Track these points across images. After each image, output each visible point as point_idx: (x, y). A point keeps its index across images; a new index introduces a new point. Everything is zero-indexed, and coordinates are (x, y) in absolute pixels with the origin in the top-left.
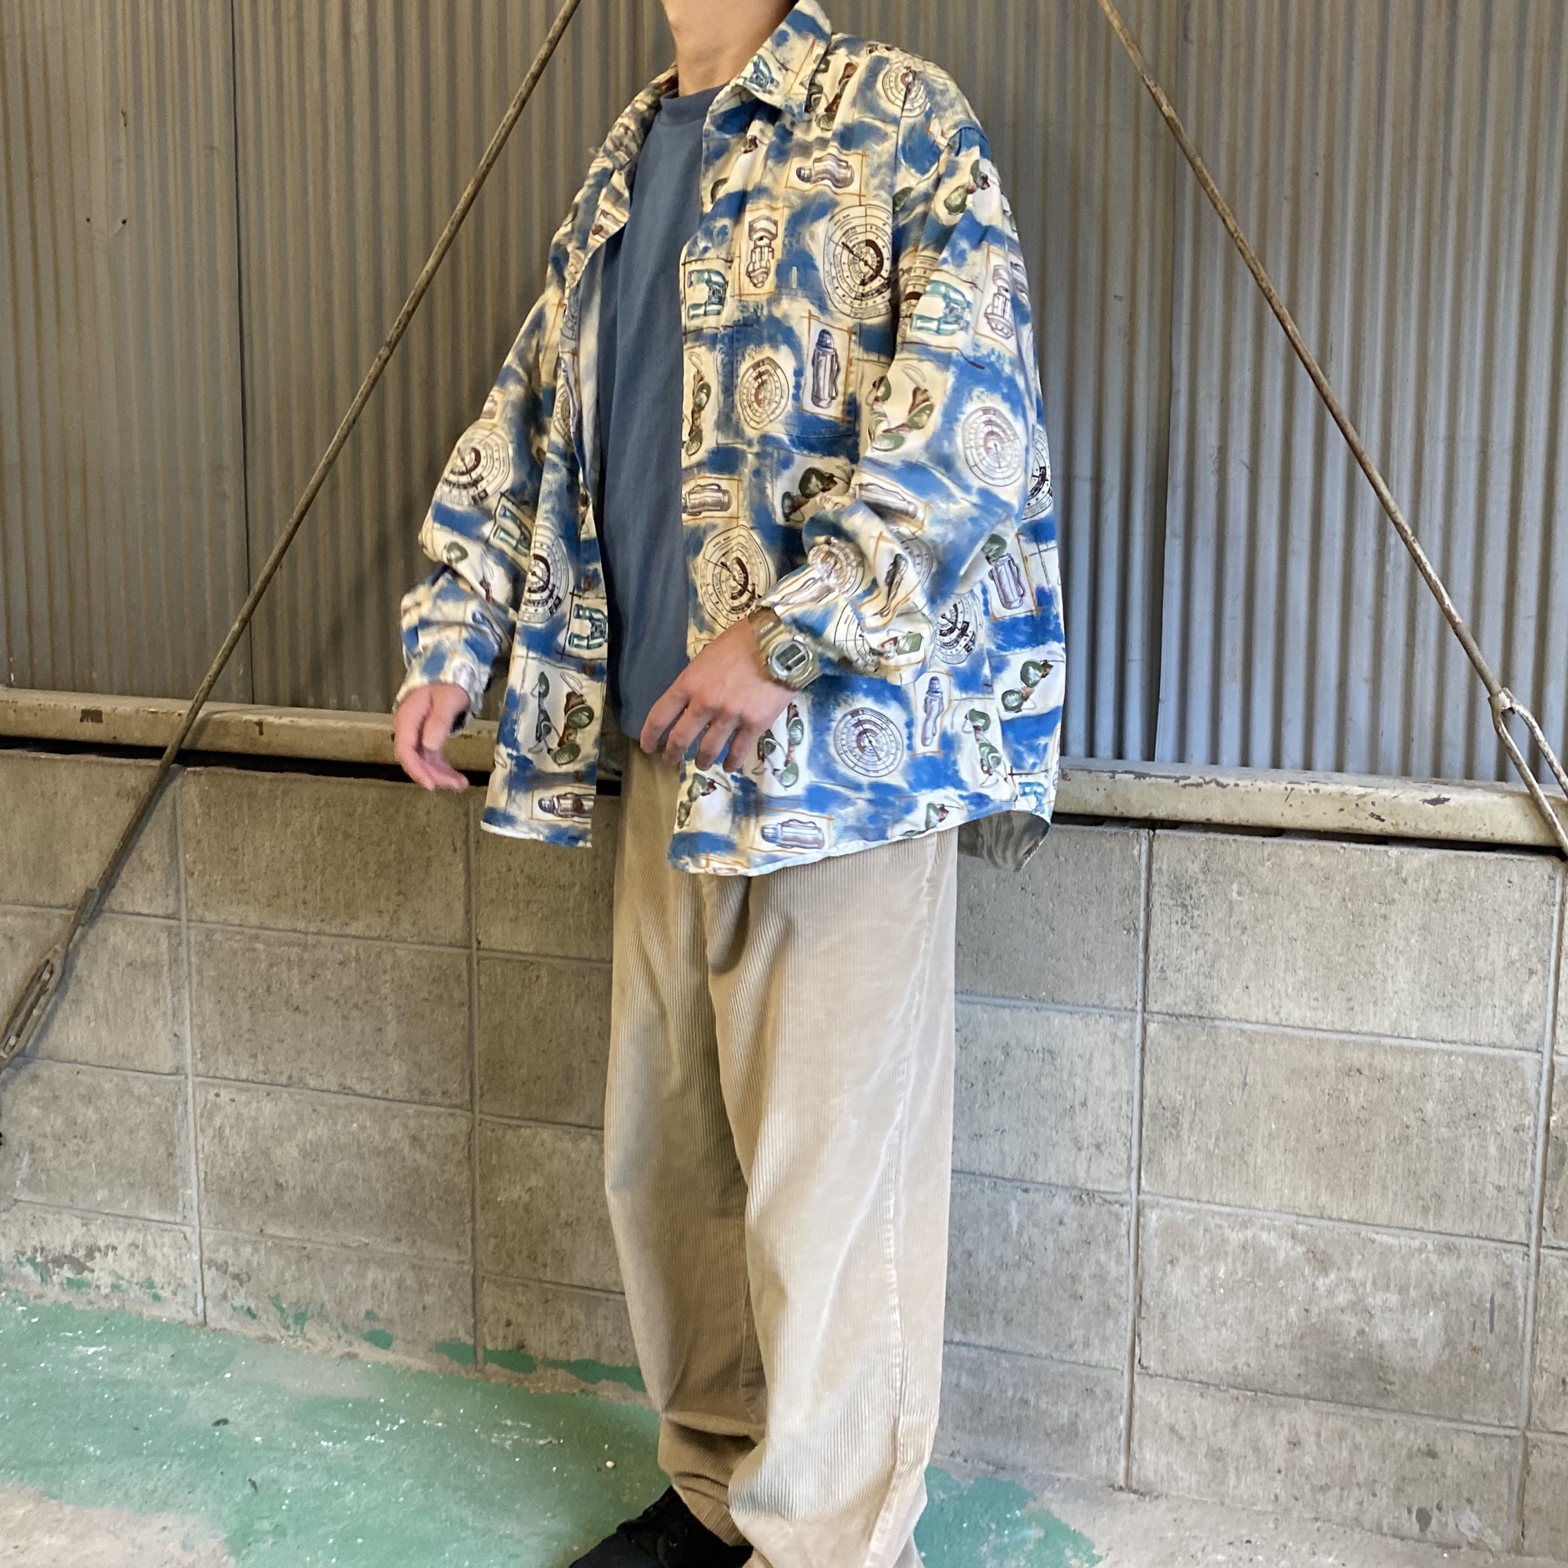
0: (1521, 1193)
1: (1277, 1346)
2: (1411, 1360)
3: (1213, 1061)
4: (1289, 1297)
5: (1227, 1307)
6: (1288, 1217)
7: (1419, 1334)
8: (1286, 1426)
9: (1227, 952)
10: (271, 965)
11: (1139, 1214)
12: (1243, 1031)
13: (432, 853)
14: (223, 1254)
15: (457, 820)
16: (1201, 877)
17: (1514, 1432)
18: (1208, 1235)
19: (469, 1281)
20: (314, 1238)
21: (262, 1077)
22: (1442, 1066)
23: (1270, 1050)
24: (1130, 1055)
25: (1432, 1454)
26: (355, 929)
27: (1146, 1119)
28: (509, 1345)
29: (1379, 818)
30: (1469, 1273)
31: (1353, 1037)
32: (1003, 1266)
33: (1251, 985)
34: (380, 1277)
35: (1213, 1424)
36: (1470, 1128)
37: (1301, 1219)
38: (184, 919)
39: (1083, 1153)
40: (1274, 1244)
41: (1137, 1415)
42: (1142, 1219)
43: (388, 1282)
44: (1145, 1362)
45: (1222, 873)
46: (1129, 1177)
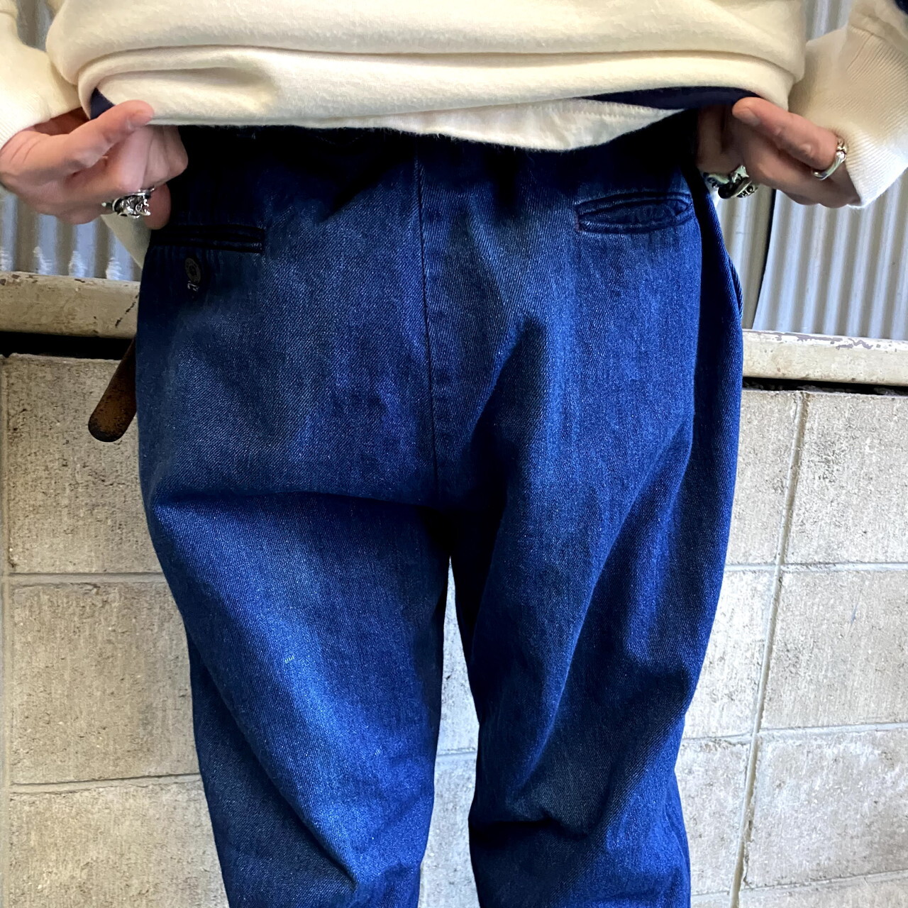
1: (852, 837)
3: (832, 601)
4: (864, 795)
5: (818, 815)
6: (868, 727)
8: (851, 902)
9: (854, 503)
11: (757, 749)
12: (858, 572)
16: (843, 433)
18: (810, 755)
23: (876, 586)
24: (765, 608)
27: (771, 666)
33: (869, 530)
37: (879, 727)
40: (859, 752)
42: (759, 754)
44: (749, 880)
45: (861, 429)
46: (752, 719)
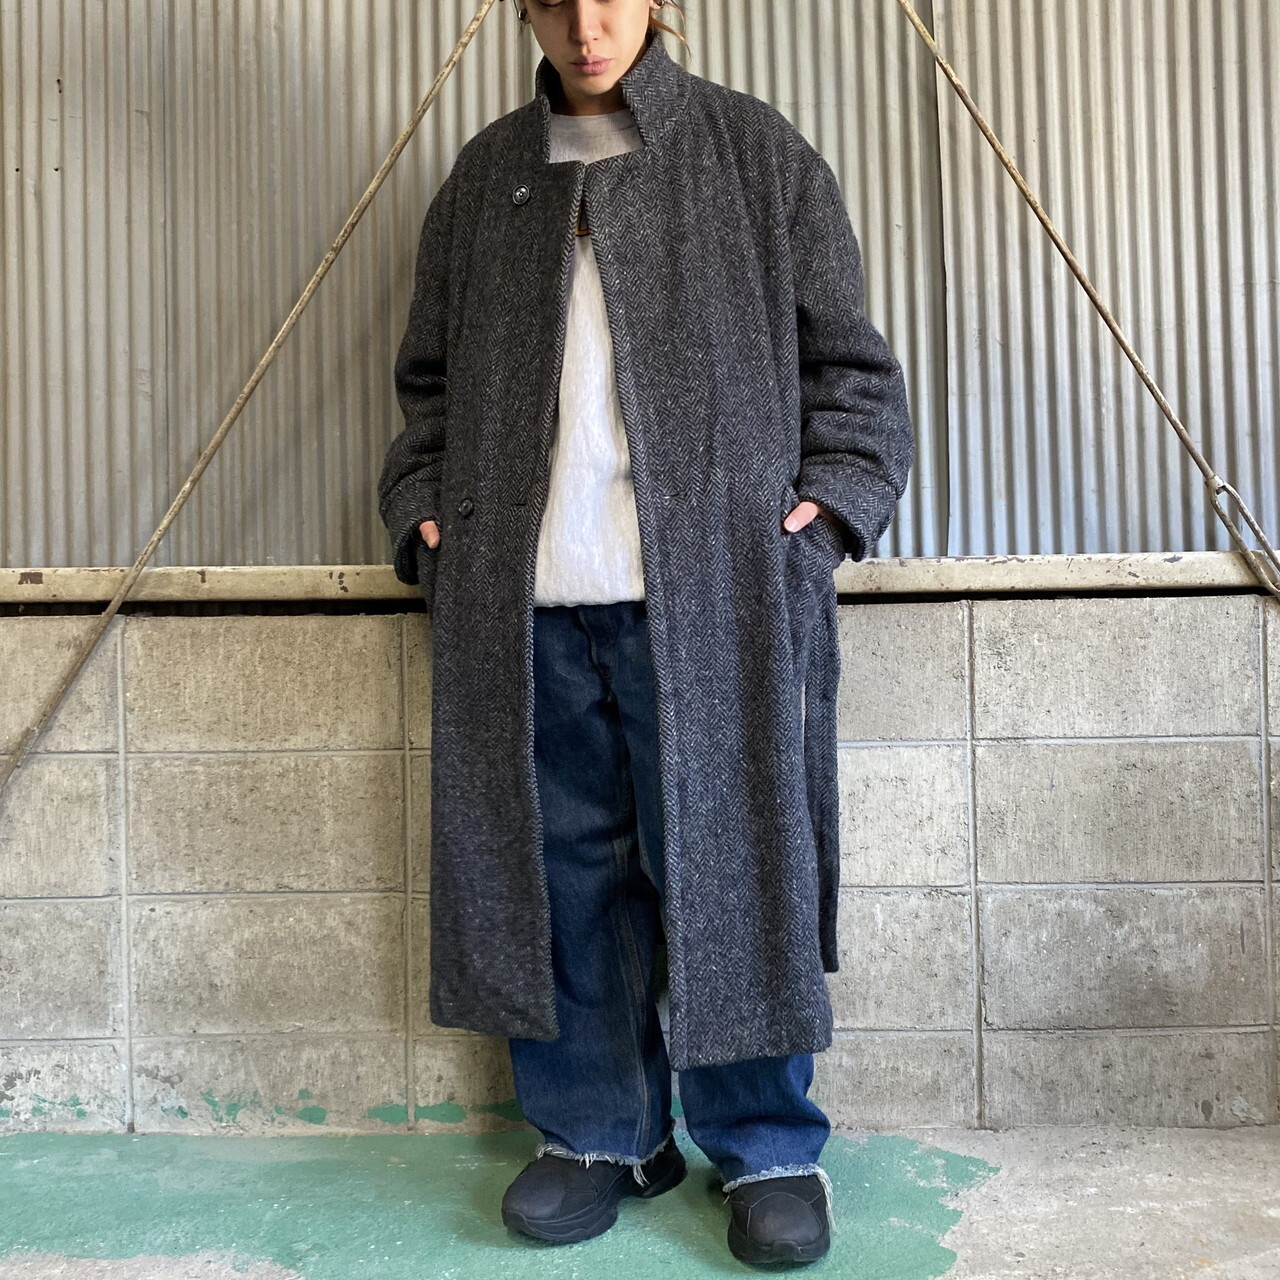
0: (1254, 842)
1: (1089, 989)
2: (1189, 983)
3: (1027, 771)
4: (1095, 949)
5: (1049, 964)
6: (1088, 886)
7: (1192, 962)
8: (1101, 1054)
9: (1033, 687)
10: (210, 785)
11: (978, 900)
12: (1048, 746)
13: (369, 670)
14: (156, 1059)
15: (392, 640)
16: (1011, 631)
17: (1266, 1028)
18: (1031, 908)
19: (402, 1045)
20: (249, 1030)
21: (198, 887)
22: (1193, 753)
23: (1069, 758)
24: (963, 776)
25: (1209, 1056)
26: (296, 742)
27: (978, 826)
28: (441, 1099)
29: (1135, 575)
30: (1223, 909)
31: (1128, 740)
32: (872, 958)
33: (1052, 710)
34: (315, 1056)
35: (1046, 1061)
36: (1216, 798)
37: (1100, 886)
38: (122, 752)
39: (932, 857)
40: (1081, 908)
41: (986, 1065)
42: (980, 904)
43: (323, 1059)
44: (989, 1020)
45: (1026, 626)
46: (968, 871)
